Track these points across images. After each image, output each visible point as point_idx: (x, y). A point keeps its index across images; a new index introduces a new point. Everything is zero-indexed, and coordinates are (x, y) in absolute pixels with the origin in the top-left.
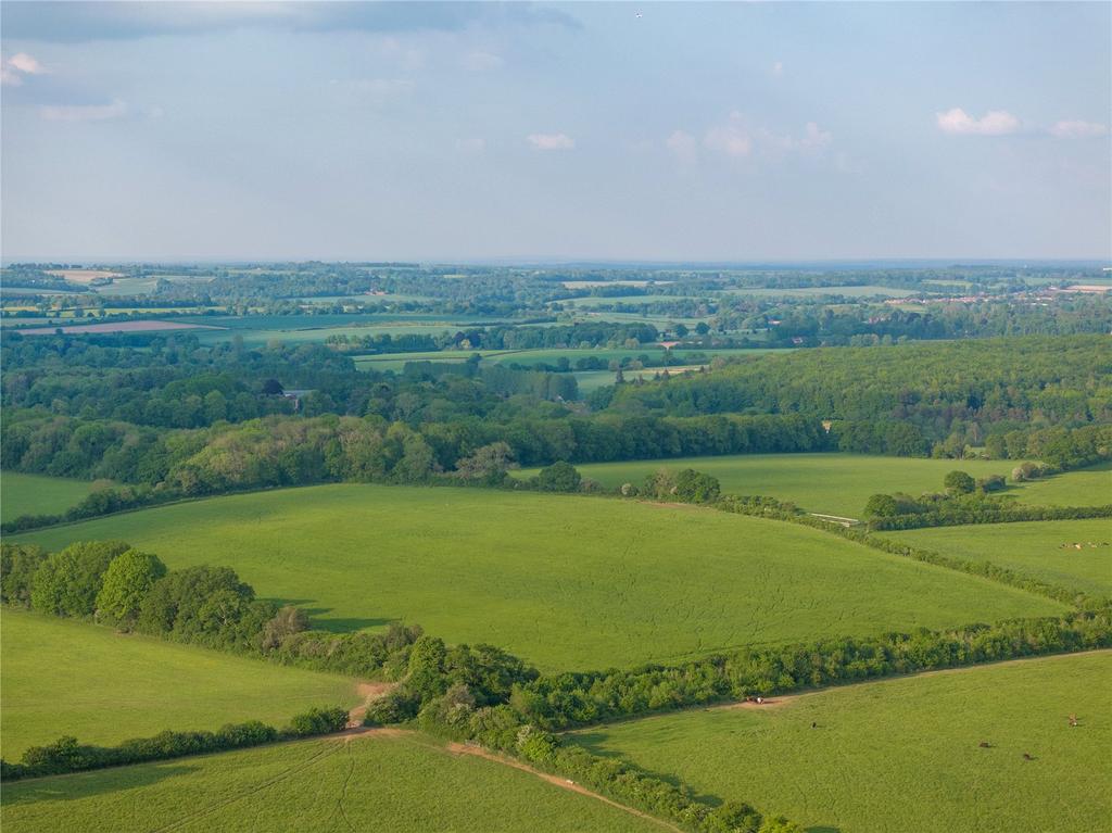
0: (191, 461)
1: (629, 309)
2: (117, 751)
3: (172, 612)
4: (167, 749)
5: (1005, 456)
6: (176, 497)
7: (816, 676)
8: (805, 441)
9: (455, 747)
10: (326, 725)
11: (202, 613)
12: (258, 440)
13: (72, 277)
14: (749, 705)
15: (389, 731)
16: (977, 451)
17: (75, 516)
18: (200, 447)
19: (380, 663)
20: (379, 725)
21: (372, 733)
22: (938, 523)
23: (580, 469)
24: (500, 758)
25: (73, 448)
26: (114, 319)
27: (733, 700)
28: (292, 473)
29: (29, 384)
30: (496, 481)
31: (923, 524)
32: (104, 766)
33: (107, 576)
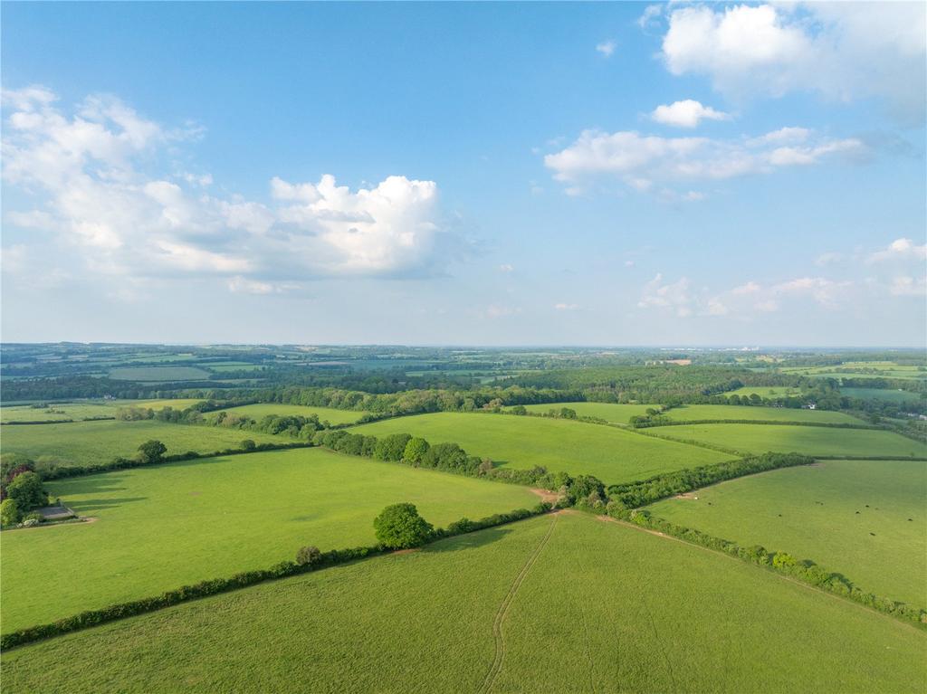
0: (394, 404)
1: (476, 359)
2: (481, 524)
3: (437, 460)
4: (498, 522)
5: (642, 403)
6: (391, 417)
7: (695, 484)
8: (577, 398)
9: (600, 518)
10: (545, 509)
11: (450, 461)
12: (415, 397)
13: (302, 348)
14: (680, 497)
15: (566, 511)
16: (633, 401)
17: (359, 423)
18: (396, 400)
19: (534, 481)
20: (562, 508)
21: (561, 512)
22: (653, 426)
23: (526, 407)
24: (621, 522)
25: (346, 400)
26: (323, 361)
27: (674, 495)
28: (427, 408)
29: (312, 380)
30: (497, 411)
31: (649, 426)
32: (477, 530)
33: (408, 446)
